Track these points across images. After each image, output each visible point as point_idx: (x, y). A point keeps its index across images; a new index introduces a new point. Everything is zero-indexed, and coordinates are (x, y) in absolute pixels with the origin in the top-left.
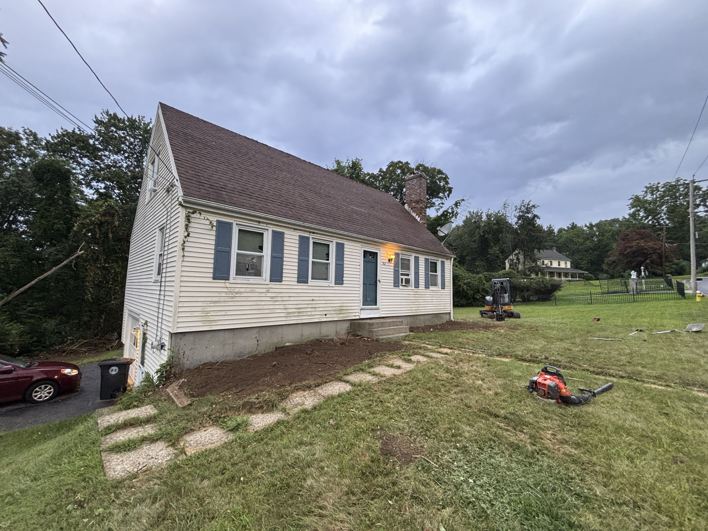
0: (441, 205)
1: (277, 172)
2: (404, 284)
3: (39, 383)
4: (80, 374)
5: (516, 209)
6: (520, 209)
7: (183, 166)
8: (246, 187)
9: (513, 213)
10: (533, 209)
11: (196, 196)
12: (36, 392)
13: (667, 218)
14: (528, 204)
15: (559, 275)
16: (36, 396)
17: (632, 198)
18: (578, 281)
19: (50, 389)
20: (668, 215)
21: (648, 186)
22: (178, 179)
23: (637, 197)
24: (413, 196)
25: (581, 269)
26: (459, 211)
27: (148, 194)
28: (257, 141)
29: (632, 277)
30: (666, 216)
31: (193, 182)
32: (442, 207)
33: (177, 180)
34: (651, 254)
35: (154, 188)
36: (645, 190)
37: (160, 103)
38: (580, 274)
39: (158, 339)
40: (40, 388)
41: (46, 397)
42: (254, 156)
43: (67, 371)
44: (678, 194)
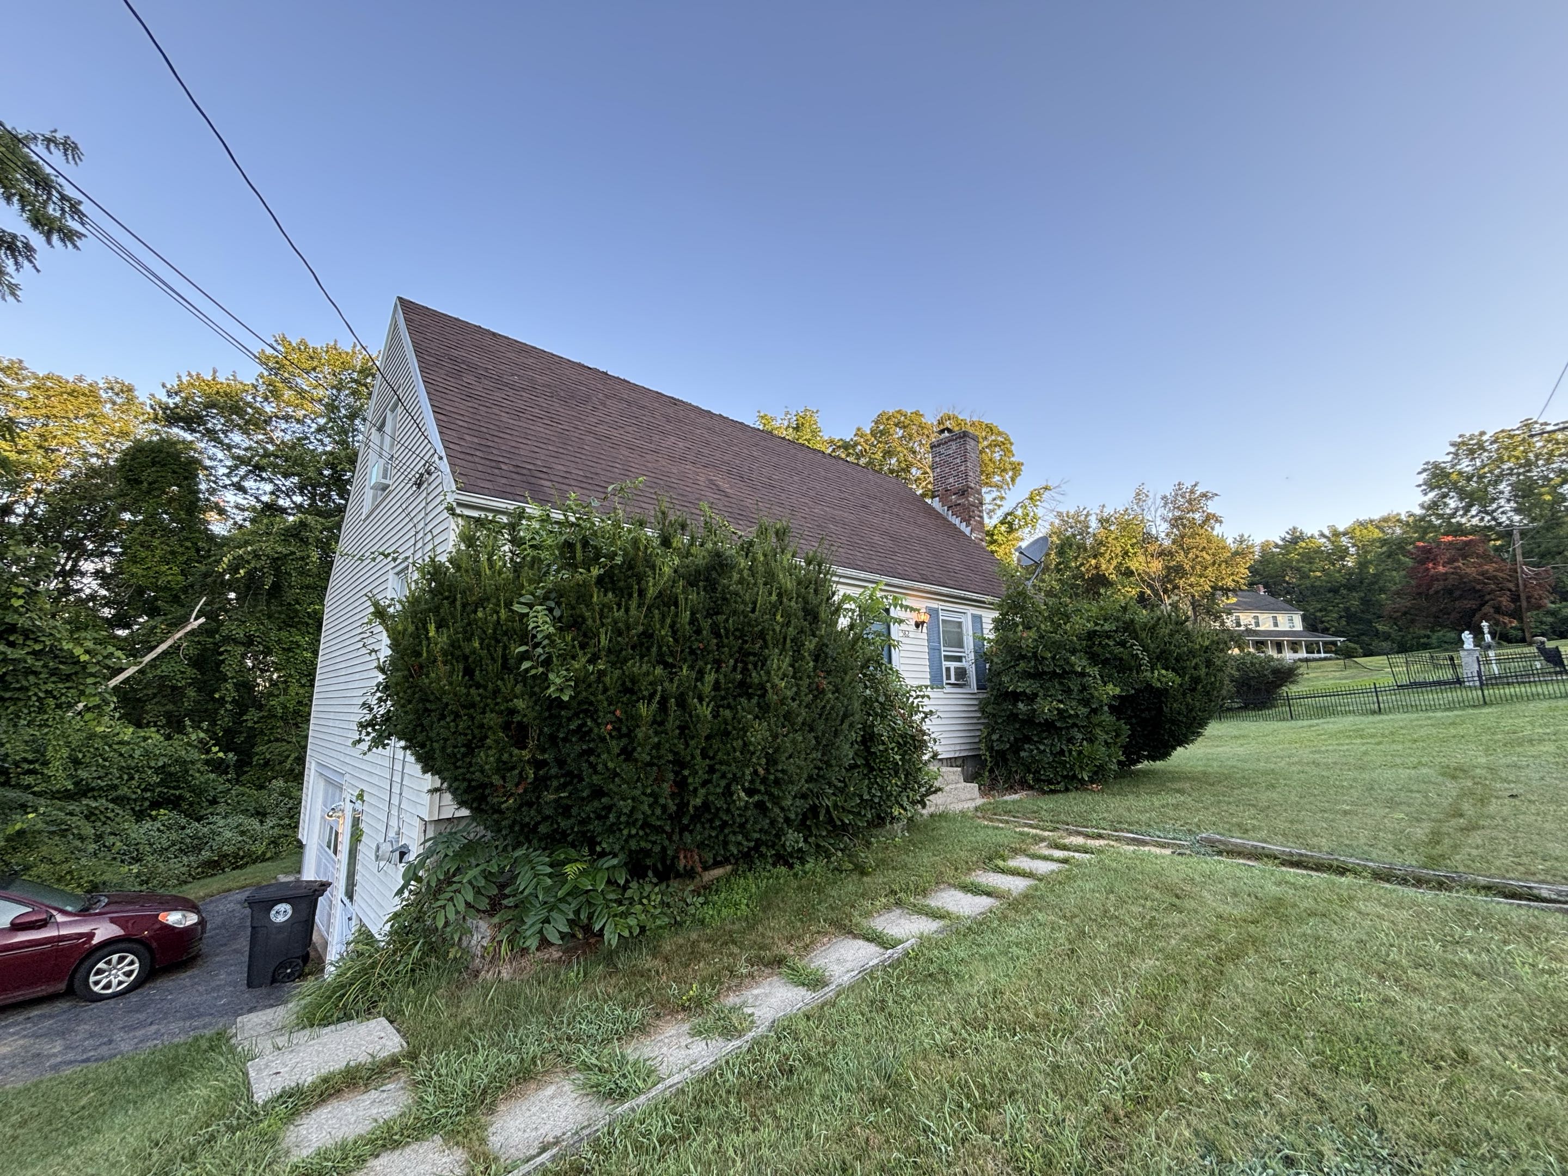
0: (998, 502)
1: (656, 438)
2: (953, 681)
3: (106, 950)
4: (202, 922)
5: (1166, 504)
6: (1174, 502)
7: (453, 426)
8: (593, 470)
9: (1159, 513)
10: (1203, 501)
11: (486, 491)
12: (99, 972)
13: (1517, 511)
14: (1192, 492)
15: (1279, 646)
16: (96, 983)
17: (1425, 470)
18: (1325, 659)
19: (132, 963)
20: (1516, 502)
21: (1460, 440)
22: (443, 454)
23: (1436, 466)
24: (951, 480)
25: (1325, 631)
26: (1040, 512)
27: (369, 494)
28: (606, 374)
29: (1466, 646)
30: (1513, 504)
31: (477, 460)
32: (999, 506)
33: (441, 458)
34: (1492, 591)
35: (383, 481)
36: (1453, 449)
37: (400, 299)
38: (1325, 643)
39: (392, 834)
40: (109, 963)
41: (120, 983)
42: (604, 405)
43: (173, 918)
44: (1531, 456)
